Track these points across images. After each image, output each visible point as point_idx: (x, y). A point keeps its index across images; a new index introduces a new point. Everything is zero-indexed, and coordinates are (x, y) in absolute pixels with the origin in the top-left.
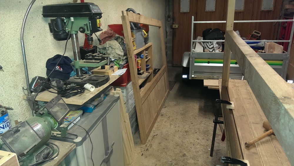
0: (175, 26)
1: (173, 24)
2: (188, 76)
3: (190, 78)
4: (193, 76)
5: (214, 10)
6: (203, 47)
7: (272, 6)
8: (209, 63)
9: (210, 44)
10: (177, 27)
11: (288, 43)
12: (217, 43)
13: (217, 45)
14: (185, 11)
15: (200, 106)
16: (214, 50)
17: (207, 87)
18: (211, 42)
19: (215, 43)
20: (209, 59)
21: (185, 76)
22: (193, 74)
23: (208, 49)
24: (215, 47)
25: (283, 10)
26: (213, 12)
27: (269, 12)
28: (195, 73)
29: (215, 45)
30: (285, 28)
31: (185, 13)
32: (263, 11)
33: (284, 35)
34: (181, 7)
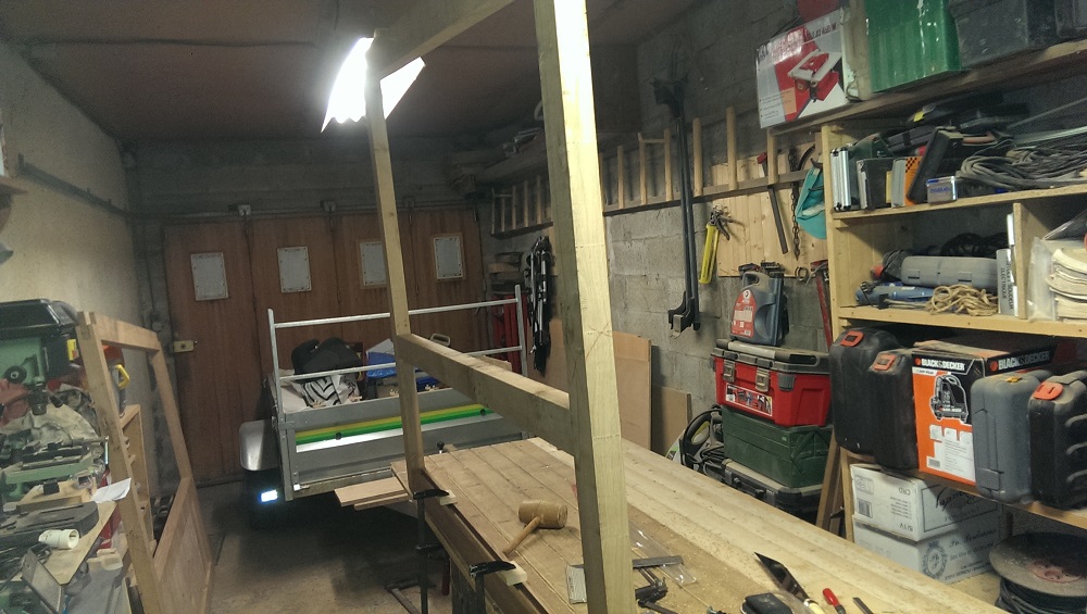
0: (183, 346)
1: (174, 339)
2: (282, 493)
3: (289, 498)
4: (297, 487)
5: (308, 286)
6: (304, 398)
7: (460, 269)
8: (338, 436)
9: (324, 386)
10: (189, 346)
11: (519, 352)
12: (345, 379)
13: (345, 387)
14: (212, 295)
15: (334, 581)
16: (338, 401)
17: (350, 507)
18: (324, 378)
19: (337, 380)
20: (336, 424)
21: (269, 496)
22: (296, 480)
23: (320, 400)
24: (338, 392)
25: (487, 275)
26: (305, 292)
27: (455, 282)
28: (303, 476)
29: (340, 387)
30: (501, 319)
31: (212, 301)
32: (440, 282)
33: (504, 336)
34: (196, 283)
